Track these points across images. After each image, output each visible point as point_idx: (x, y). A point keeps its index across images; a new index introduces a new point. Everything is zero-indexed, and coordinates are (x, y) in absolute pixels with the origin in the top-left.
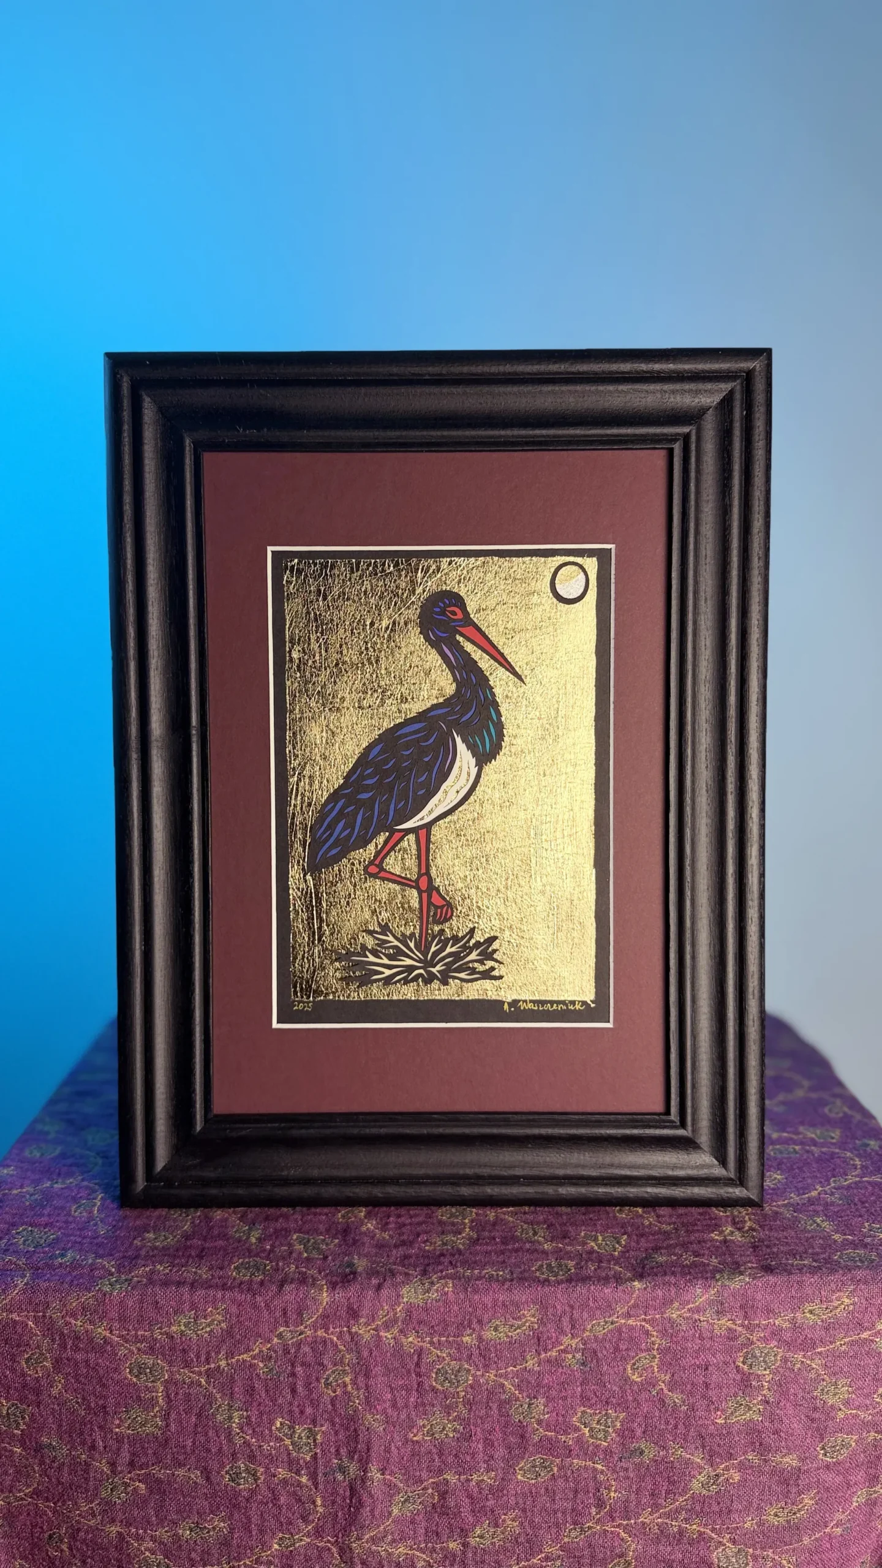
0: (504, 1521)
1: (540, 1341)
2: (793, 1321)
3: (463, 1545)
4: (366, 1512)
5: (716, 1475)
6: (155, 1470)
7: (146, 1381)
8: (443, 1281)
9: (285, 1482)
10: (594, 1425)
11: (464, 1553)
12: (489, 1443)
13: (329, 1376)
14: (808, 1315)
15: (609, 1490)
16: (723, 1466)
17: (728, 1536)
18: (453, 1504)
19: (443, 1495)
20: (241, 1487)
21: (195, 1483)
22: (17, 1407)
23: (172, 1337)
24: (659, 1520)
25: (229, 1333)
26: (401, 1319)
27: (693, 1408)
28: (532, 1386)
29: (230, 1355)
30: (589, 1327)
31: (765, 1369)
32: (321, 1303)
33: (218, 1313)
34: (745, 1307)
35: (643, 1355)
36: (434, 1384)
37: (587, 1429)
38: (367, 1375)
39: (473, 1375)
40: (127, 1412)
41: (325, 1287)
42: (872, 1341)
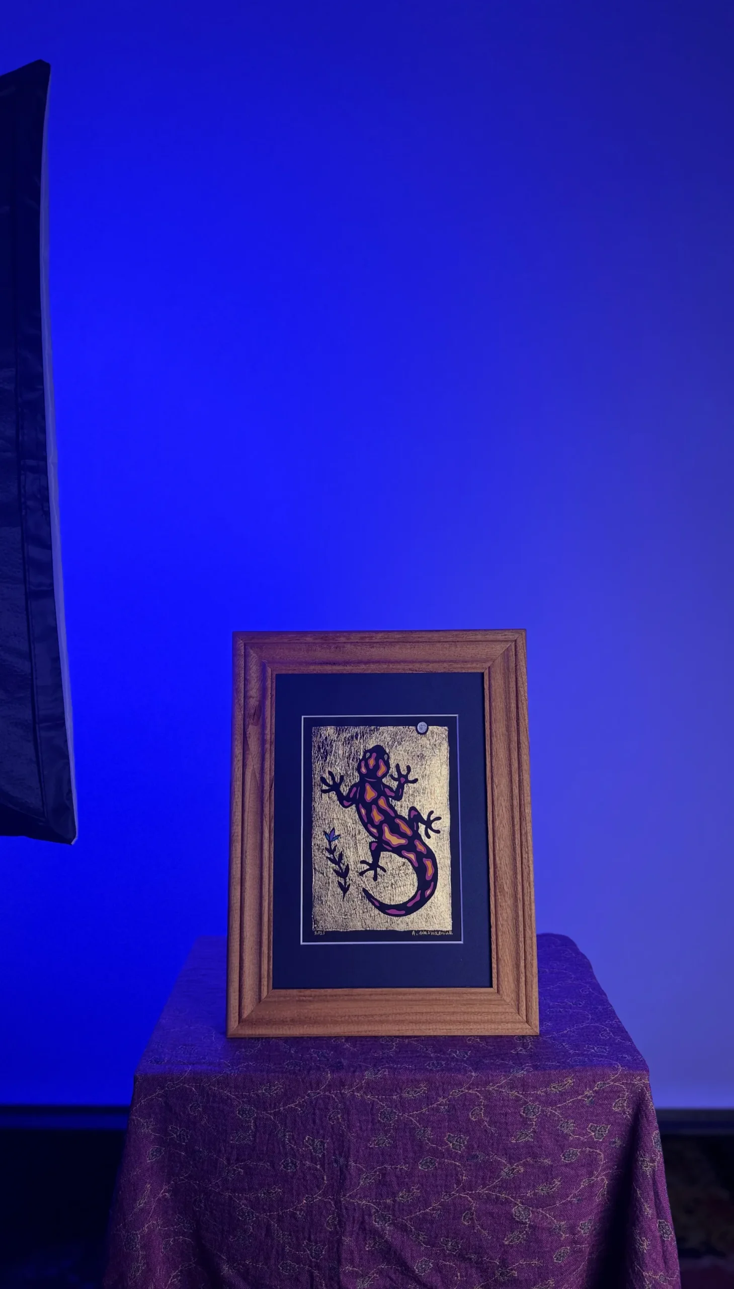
0: (413, 1189)
1: (428, 1099)
2: (546, 1092)
3: (394, 1202)
4: (348, 1182)
5: (513, 1169)
6: (248, 1162)
7: (246, 1117)
8: (384, 1070)
9: (309, 1168)
10: (454, 1142)
11: (394, 1205)
12: (405, 1150)
13: (331, 1114)
14: (553, 1089)
15: (463, 1176)
16: (516, 1164)
17: (519, 1200)
18: (388, 1180)
19: (384, 1175)
20: (289, 1171)
21: (267, 1169)
22: (185, 1131)
23: (259, 1096)
24: (487, 1192)
25: (285, 1093)
26: (364, 1086)
27: (500, 1135)
28: (425, 1121)
29: (284, 1105)
30: (451, 1093)
31: (533, 1116)
32: (328, 1079)
33: (280, 1084)
34: (523, 1085)
35: (476, 1108)
36: (379, 1119)
37: (451, 1144)
38: (348, 1114)
39: (398, 1115)
40: (237, 1133)
41: (329, 1072)
42: (584, 1100)
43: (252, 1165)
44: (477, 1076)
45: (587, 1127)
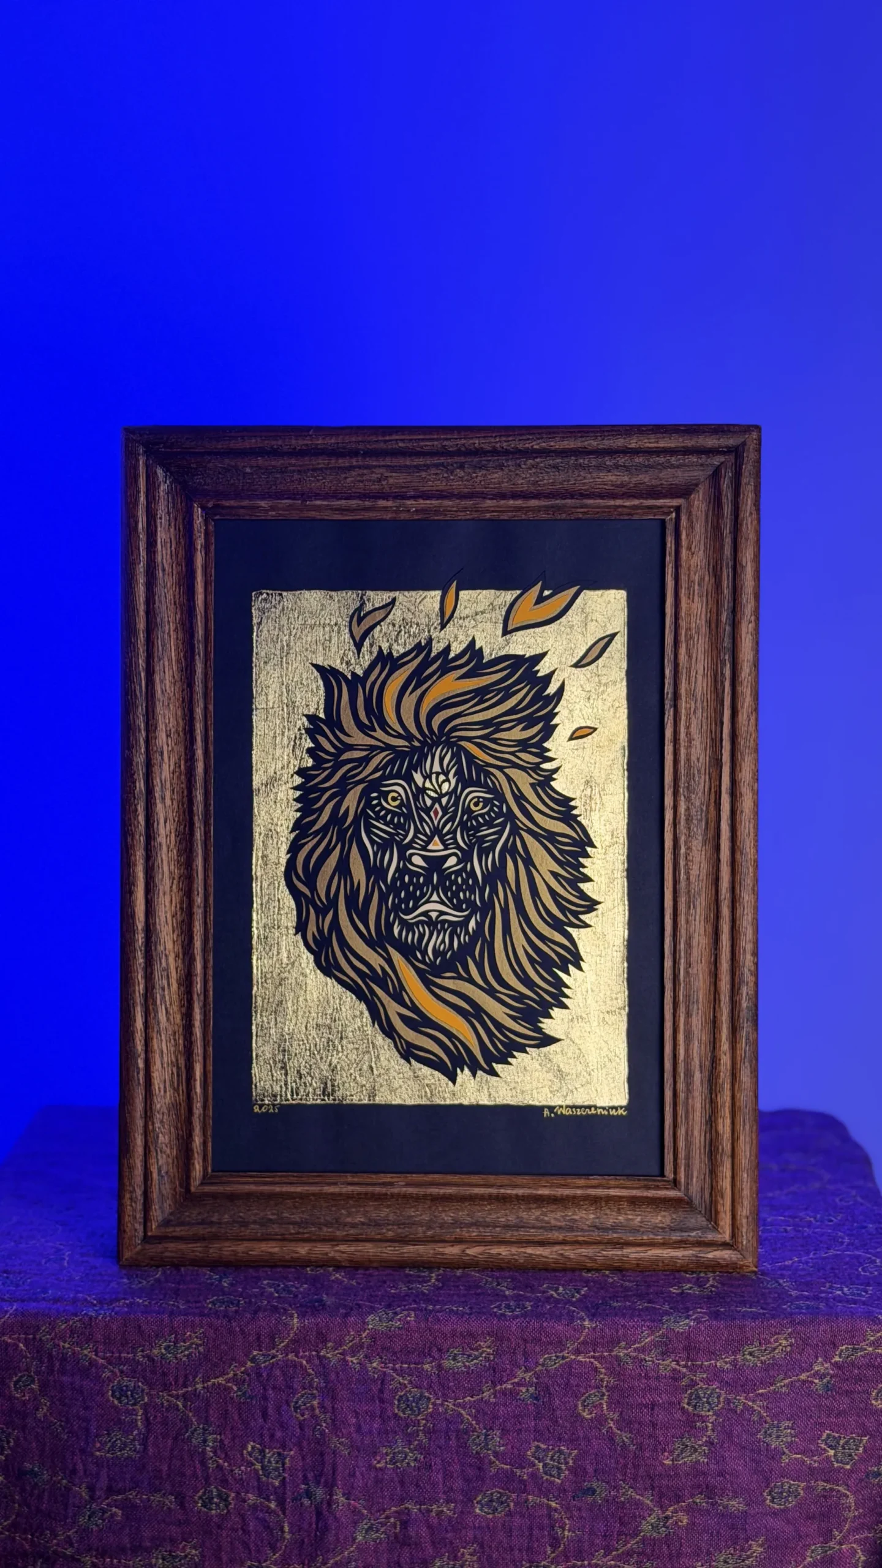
0: (463, 1554)
1: (495, 1373)
2: (734, 1364)
4: (331, 1537)
5: (666, 1517)
6: (131, 1495)
7: (127, 1404)
8: (405, 1313)
9: (254, 1508)
10: (548, 1461)
12: (448, 1475)
13: (298, 1399)
14: (748, 1357)
15: (564, 1530)
16: (672, 1508)
18: (413, 1534)
19: (405, 1524)
20: (214, 1512)
21: (169, 1508)
23: (153, 1360)
25: (206, 1357)
26: (366, 1344)
27: (640, 1447)
28: (487, 1416)
29: (206, 1379)
30: (542, 1360)
31: (709, 1411)
32: (292, 1329)
33: (197, 1337)
34: (688, 1349)
35: (593, 1391)
36: (396, 1411)
37: (541, 1464)
38: (334, 1399)
39: (434, 1404)
40: (109, 1434)
41: (296, 1315)
42: (812, 1382)
43: (141, 1499)
44: (594, 1329)
45: (819, 1439)
